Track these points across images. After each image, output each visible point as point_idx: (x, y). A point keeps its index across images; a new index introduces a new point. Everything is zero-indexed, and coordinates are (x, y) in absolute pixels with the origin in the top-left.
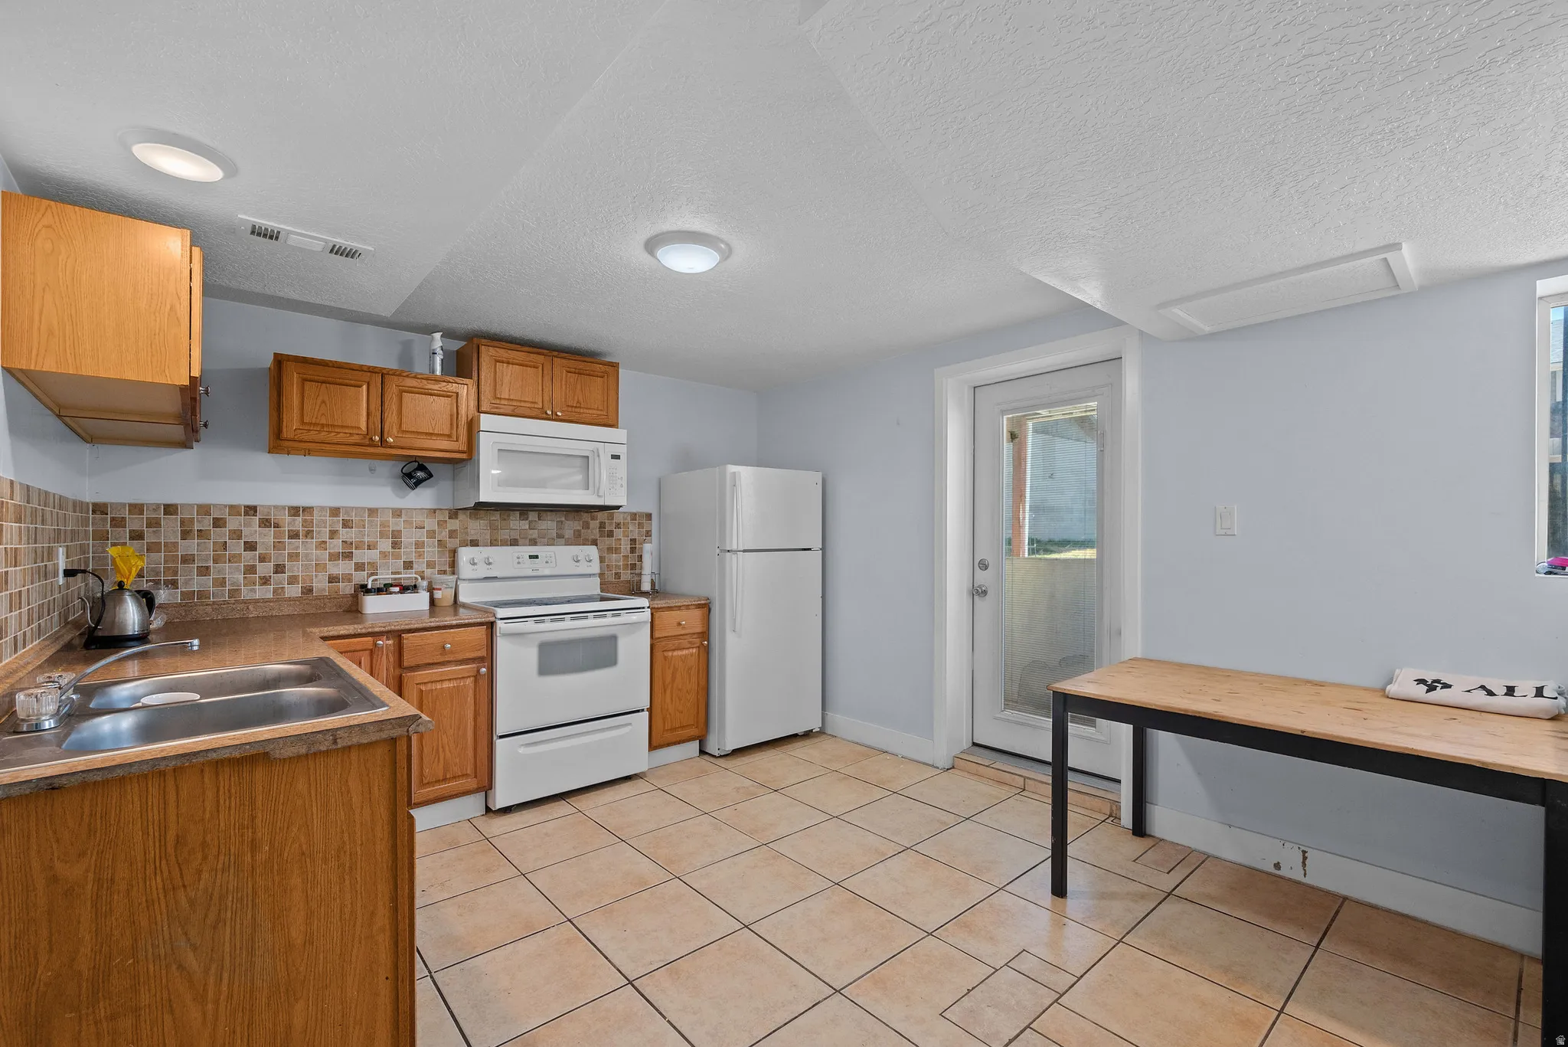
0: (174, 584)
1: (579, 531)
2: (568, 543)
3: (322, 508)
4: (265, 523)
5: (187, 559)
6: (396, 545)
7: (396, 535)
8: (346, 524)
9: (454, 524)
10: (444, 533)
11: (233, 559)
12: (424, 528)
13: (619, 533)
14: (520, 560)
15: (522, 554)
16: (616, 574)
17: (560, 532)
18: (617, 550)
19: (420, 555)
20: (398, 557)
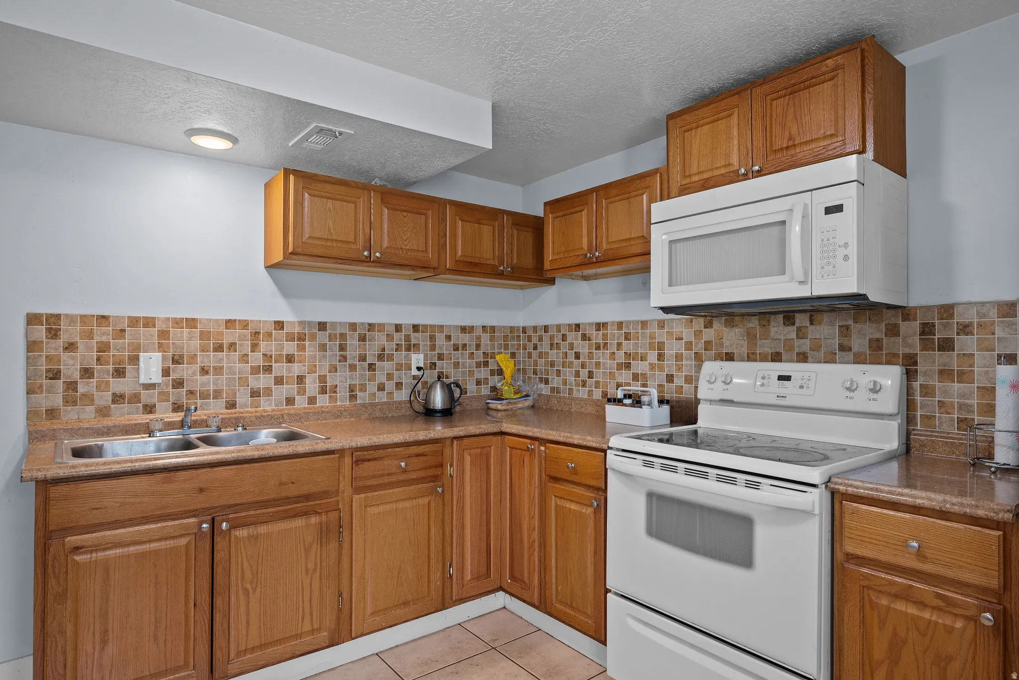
0: (547, 382)
1: (878, 340)
2: (859, 360)
3: (613, 323)
4: (585, 337)
5: (552, 364)
6: (661, 357)
7: (661, 346)
8: (627, 337)
9: (709, 334)
10: (699, 345)
11: (571, 365)
12: (682, 339)
13: (967, 343)
14: (765, 381)
15: (770, 373)
16: (960, 421)
17: (845, 342)
18: (964, 376)
19: (679, 368)
20: (661, 369)
